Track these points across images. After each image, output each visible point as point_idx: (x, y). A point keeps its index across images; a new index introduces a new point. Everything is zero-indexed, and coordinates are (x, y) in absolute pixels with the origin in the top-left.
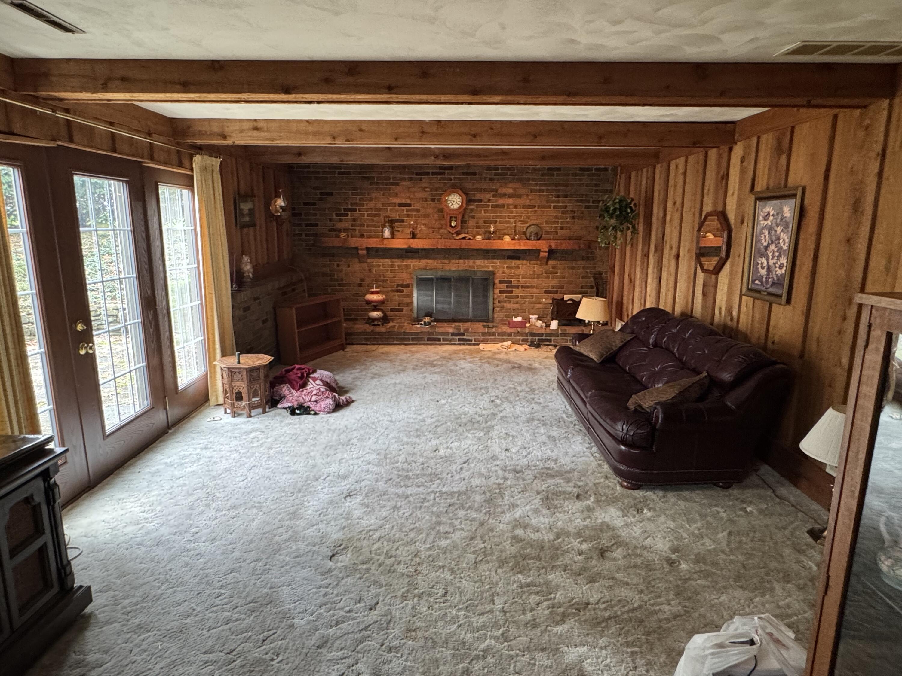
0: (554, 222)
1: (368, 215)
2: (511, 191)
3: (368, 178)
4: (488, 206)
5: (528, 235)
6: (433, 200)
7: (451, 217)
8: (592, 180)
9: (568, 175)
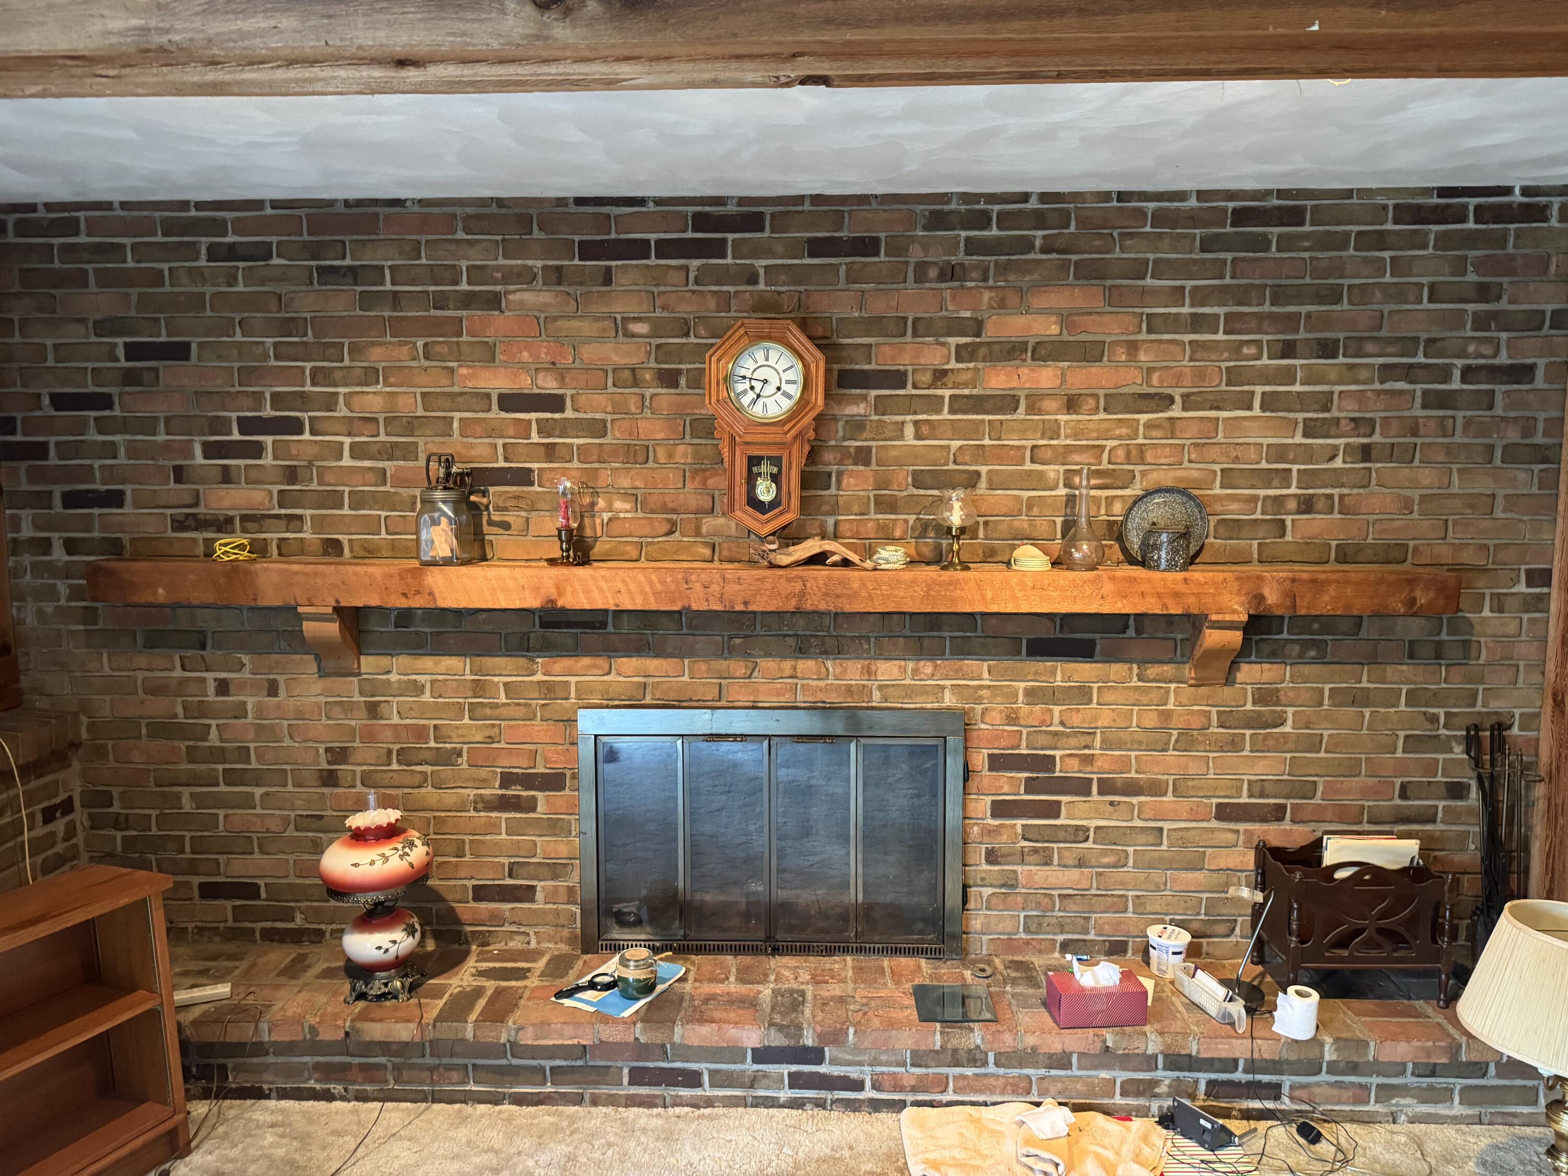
0: (1266, 478)
1: (358, 451)
2: (1051, 328)
3: (354, 274)
4: (934, 404)
5: (1134, 541)
6: (669, 379)
7: (754, 461)
8: (1460, 267)
9: (1341, 242)
